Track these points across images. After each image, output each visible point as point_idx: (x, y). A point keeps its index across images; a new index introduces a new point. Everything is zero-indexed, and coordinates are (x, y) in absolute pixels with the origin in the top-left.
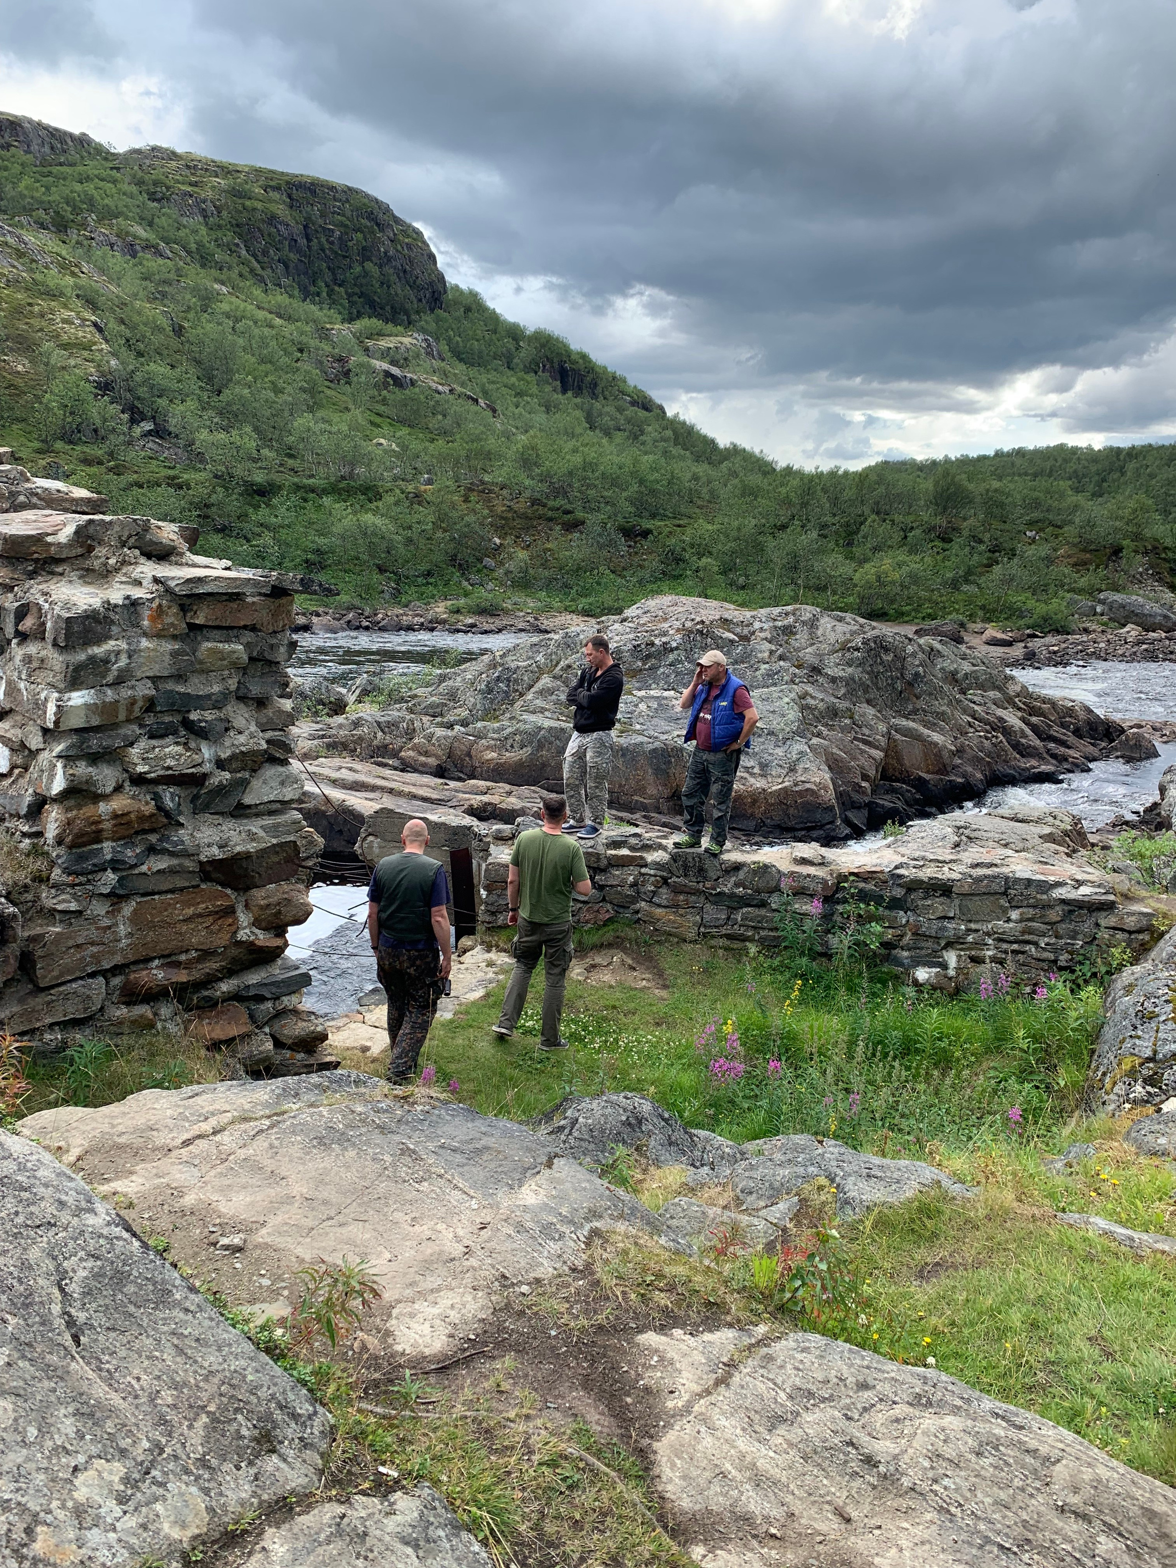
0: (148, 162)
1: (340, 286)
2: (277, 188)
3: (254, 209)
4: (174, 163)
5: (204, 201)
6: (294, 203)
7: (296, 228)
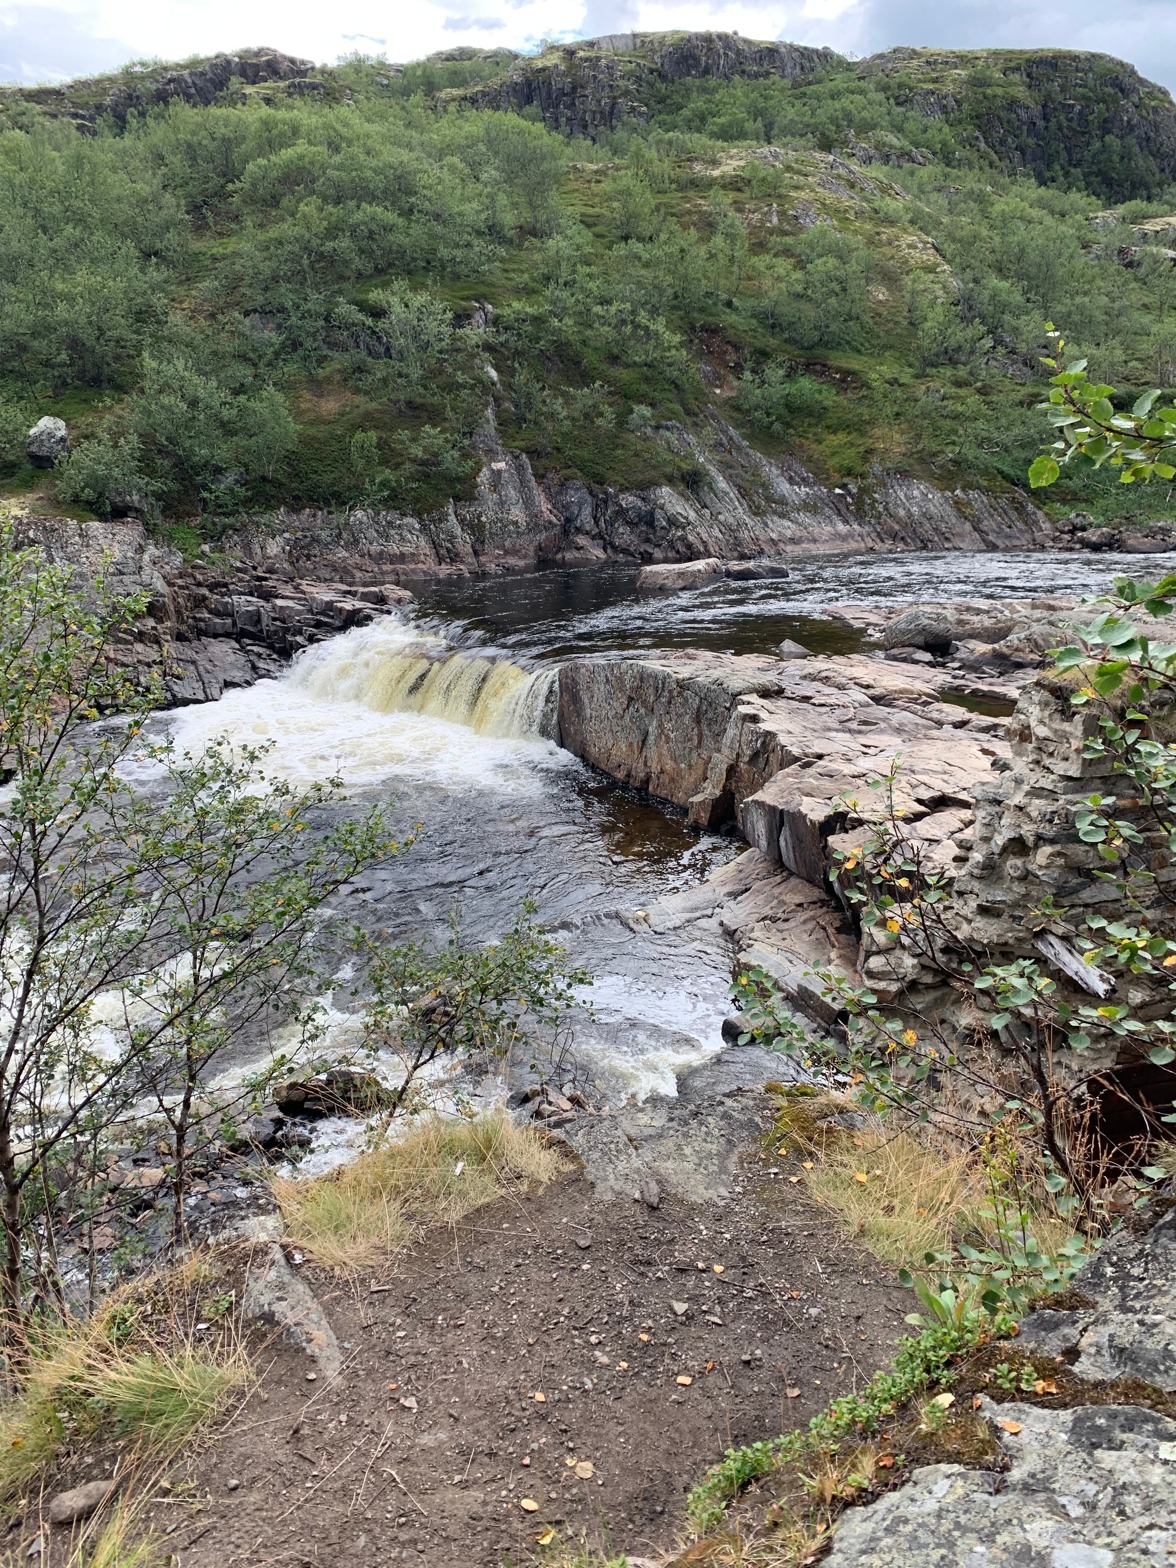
0: (890, 66)
1: (1075, 166)
2: (1017, 69)
3: (995, 96)
4: (915, 62)
5: (945, 97)
6: (1033, 82)
7: (1037, 110)
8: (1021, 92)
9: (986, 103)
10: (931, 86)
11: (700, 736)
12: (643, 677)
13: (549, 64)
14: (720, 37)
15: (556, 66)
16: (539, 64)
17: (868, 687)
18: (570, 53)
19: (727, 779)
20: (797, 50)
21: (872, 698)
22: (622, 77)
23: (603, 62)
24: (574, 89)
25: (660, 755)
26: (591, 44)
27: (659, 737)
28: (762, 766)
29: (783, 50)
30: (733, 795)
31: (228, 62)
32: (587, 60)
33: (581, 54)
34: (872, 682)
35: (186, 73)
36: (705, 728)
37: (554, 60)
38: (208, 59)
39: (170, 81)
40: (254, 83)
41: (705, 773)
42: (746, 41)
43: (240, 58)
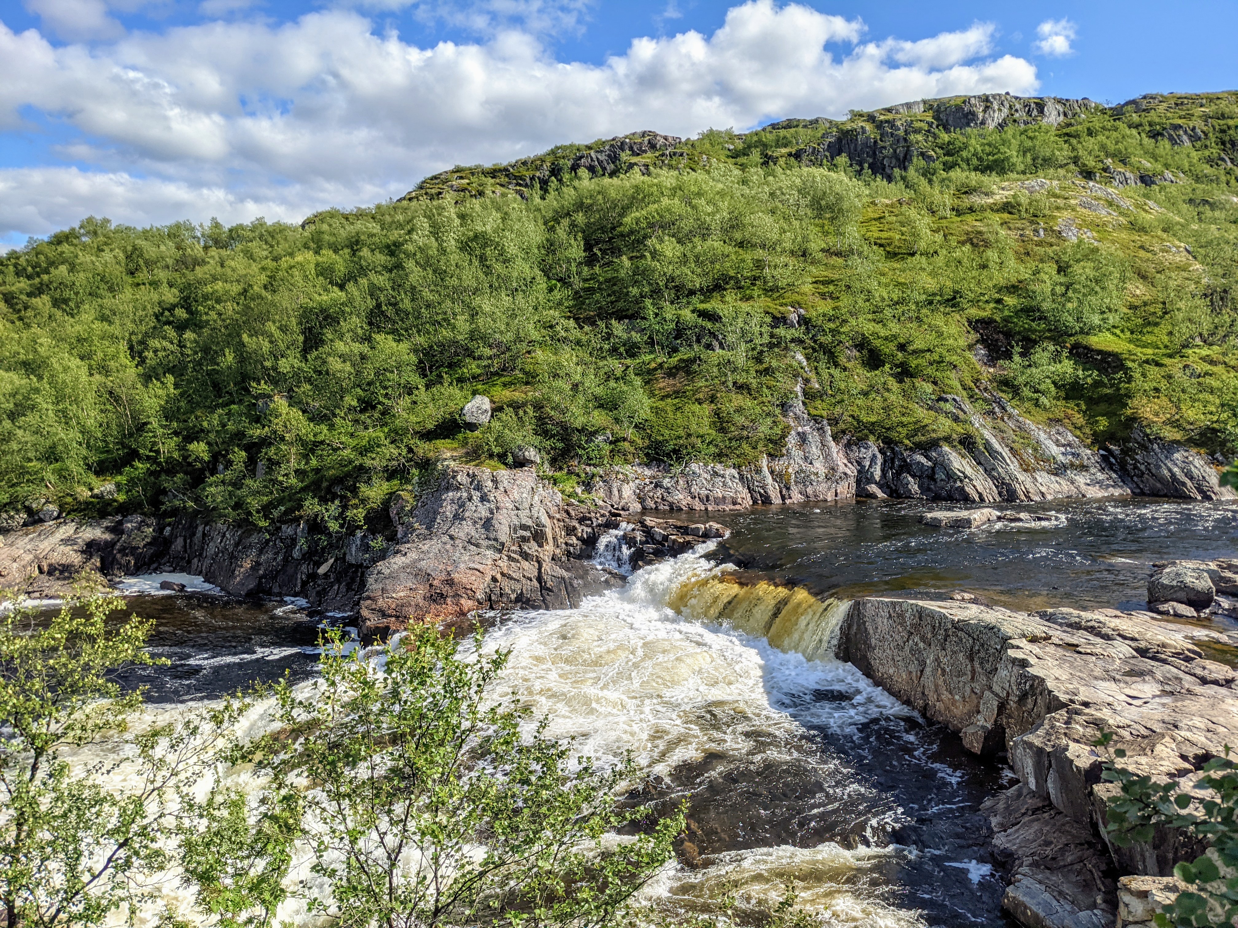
4: (1165, 104)
5: (1193, 129)
9: (1230, 132)
10: (1179, 122)
11: (973, 672)
12: (921, 613)
13: (855, 127)
14: (994, 96)
15: (862, 128)
16: (848, 127)
17: (1133, 639)
18: (872, 117)
19: (998, 715)
20: (1060, 100)
21: (1137, 650)
22: (914, 132)
23: (899, 123)
24: (876, 143)
25: (936, 686)
26: (889, 109)
27: (935, 670)
28: (1030, 706)
29: (1047, 102)
30: (1004, 730)
31: (621, 142)
32: (886, 121)
33: (882, 118)
34: (1137, 636)
35: (592, 151)
36: (977, 665)
37: (858, 123)
38: (608, 141)
39: (581, 158)
40: (638, 155)
41: (978, 706)
42: (1016, 97)
43: (630, 138)
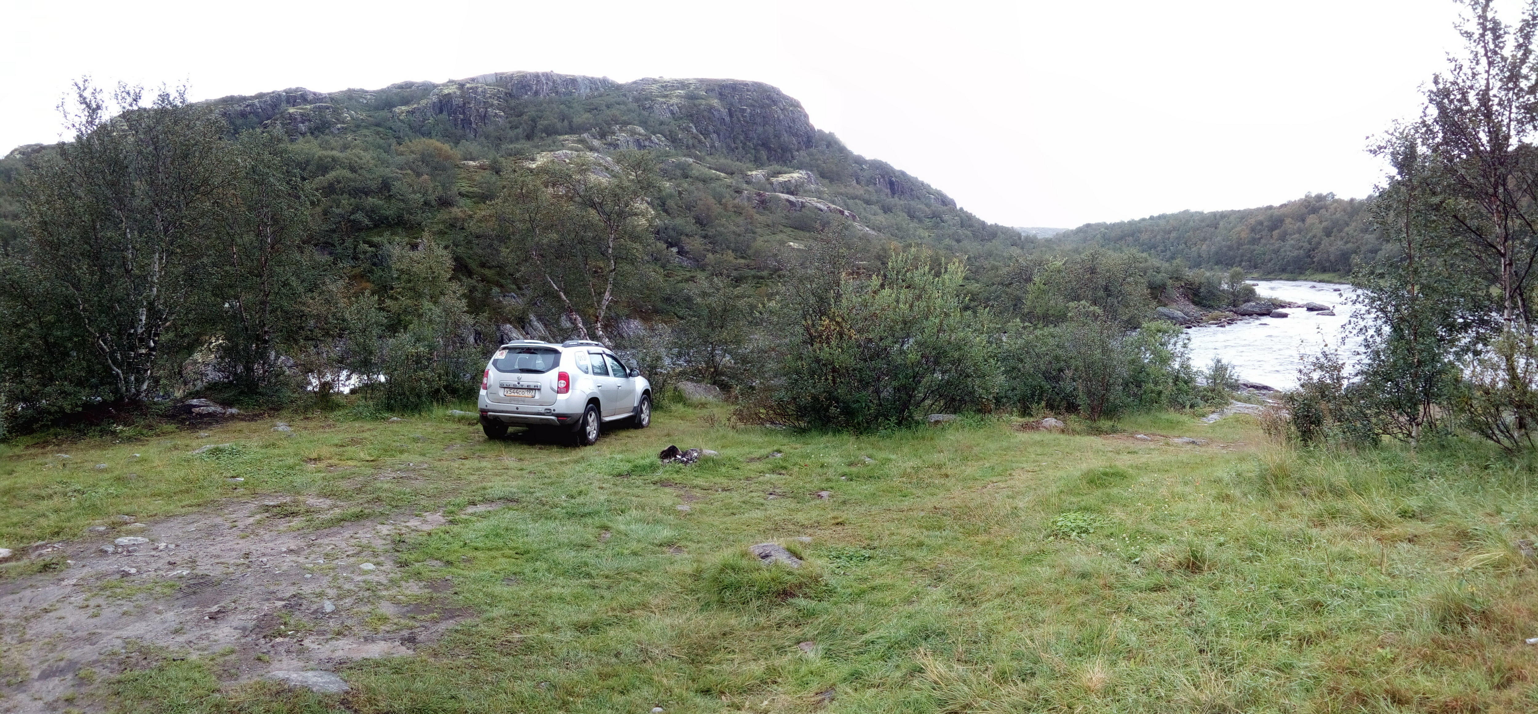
3: (700, 105)
5: (672, 105)
6: (722, 96)
7: (724, 112)
8: (715, 102)
9: (695, 108)
10: (664, 100)
13: (450, 91)
14: (543, 74)
15: (455, 93)
16: (446, 92)
18: (461, 85)
20: (588, 79)
22: (490, 97)
23: (480, 90)
24: (464, 104)
26: (473, 80)
29: (579, 80)
31: (280, 95)
32: (471, 88)
33: (468, 85)
35: (256, 101)
37: (452, 89)
38: (268, 94)
39: (248, 106)
40: (294, 106)
42: (558, 75)
43: (287, 93)
